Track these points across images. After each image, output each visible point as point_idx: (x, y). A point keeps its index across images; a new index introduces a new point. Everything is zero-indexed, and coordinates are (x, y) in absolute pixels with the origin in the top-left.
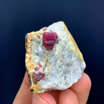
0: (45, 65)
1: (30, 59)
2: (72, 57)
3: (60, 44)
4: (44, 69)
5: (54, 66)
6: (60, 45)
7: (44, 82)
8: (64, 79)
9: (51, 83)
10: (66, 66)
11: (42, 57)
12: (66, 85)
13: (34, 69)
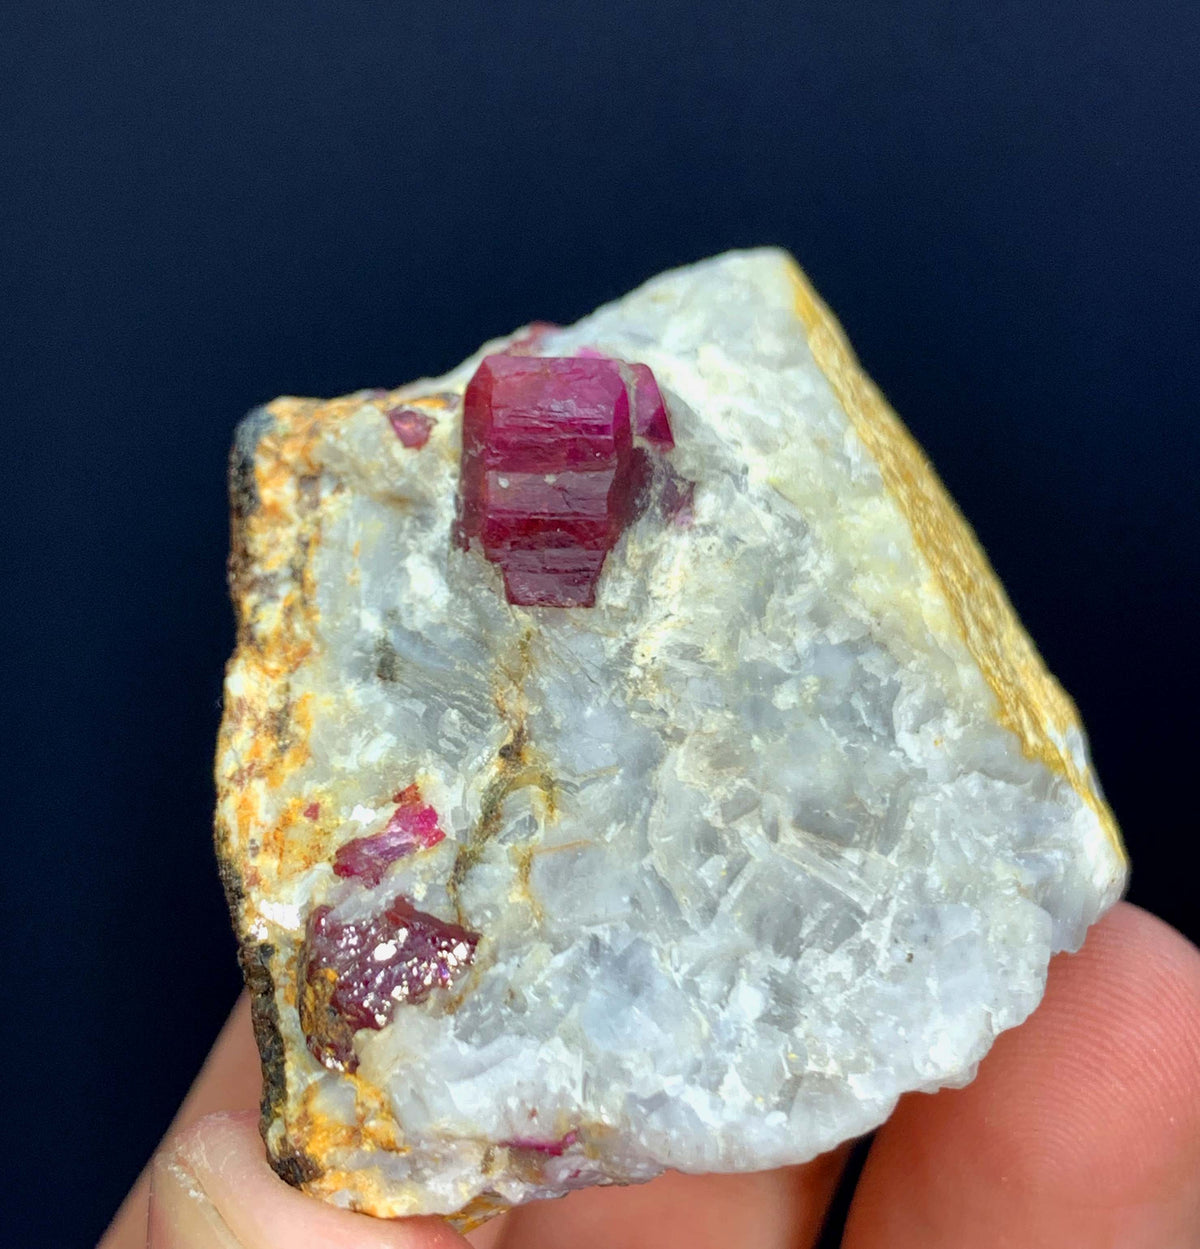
0: (476, 813)
1: (278, 724)
2: (888, 722)
3: (708, 529)
4: (464, 864)
5: (613, 830)
6: (713, 539)
7: (464, 1036)
8: (767, 1018)
9: (564, 1055)
10: (791, 837)
11: (453, 700)
12: (785, 1106)
13: (324, 867)
